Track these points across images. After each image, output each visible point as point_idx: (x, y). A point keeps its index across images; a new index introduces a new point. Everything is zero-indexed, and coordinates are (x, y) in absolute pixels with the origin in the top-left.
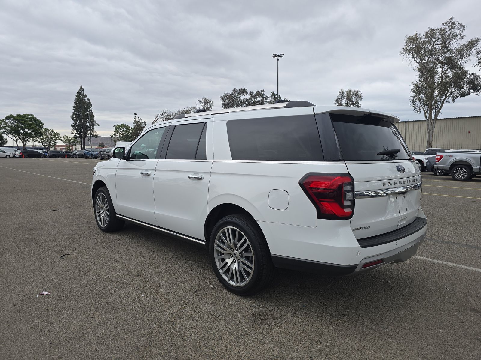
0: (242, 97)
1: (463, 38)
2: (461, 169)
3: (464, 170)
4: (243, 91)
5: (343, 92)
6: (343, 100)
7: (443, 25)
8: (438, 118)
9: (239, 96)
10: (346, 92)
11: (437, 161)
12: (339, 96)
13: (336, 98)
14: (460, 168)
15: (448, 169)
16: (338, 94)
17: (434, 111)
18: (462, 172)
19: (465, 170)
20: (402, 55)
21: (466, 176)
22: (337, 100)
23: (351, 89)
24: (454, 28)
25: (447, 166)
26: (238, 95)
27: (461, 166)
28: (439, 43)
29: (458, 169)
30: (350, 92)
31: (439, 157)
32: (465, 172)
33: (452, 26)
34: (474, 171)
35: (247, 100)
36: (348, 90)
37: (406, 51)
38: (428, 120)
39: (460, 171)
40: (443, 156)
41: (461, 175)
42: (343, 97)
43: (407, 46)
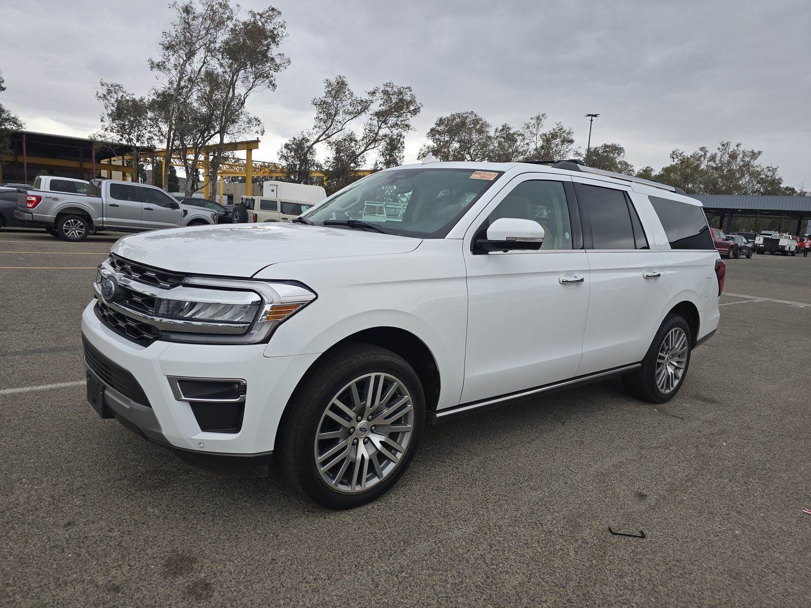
2: (76, 223)
3: (80, 223)
11: (30, 205)
14: (72, 220)
15: (53, 221)
18: (77, 226)
19: (82, 224)
21: (83, 232)
25: (51, 216)
27: (74, 216)
29: (69, 221)
31: (34, 199)
32: (81, 227)
34: (94, 224)
39: (73, 225)
40: (41, 198)
41: (75, 232)
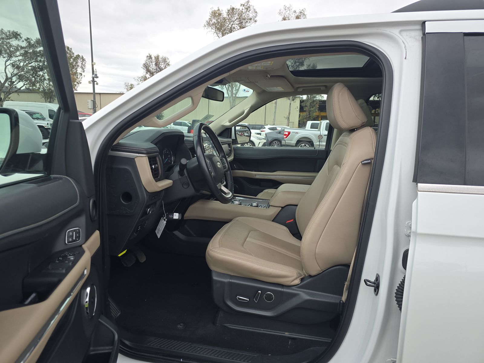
0: (14, 42)
1: (256, 21)
2: (305, 145)
4: (16, 35)
5: (150, 57)
6: (151, 66)
7: (241, 6)
8: (237, 96)
9: (8, 41)
10: (154, 57)
11: (285, 137)
12: (147, 60)
13: (144, 62)
15: (295, 145)
16: (146, 58)
17: (234, 89)
20: (206, 28)
22: (144, 64)
23: (159, 55)
24: (249, 12)
26: (7, 39)
27: (305, 142)
28: (237, 23)
30: (158, 59)
31: (287, 133)
33: (247, 9)
35: (22, 48)
36: (156, 55)
37: (209, 24)
38: (230, 97)
40: (290, 133)
42: (152, 62)
43: (210, 20)
